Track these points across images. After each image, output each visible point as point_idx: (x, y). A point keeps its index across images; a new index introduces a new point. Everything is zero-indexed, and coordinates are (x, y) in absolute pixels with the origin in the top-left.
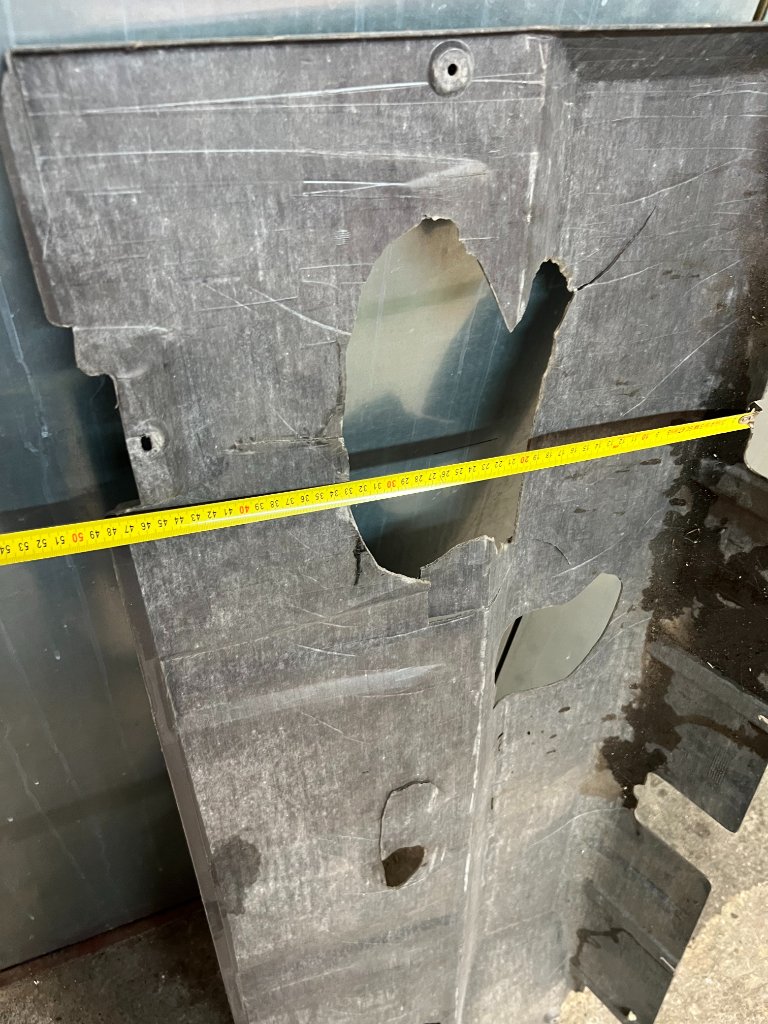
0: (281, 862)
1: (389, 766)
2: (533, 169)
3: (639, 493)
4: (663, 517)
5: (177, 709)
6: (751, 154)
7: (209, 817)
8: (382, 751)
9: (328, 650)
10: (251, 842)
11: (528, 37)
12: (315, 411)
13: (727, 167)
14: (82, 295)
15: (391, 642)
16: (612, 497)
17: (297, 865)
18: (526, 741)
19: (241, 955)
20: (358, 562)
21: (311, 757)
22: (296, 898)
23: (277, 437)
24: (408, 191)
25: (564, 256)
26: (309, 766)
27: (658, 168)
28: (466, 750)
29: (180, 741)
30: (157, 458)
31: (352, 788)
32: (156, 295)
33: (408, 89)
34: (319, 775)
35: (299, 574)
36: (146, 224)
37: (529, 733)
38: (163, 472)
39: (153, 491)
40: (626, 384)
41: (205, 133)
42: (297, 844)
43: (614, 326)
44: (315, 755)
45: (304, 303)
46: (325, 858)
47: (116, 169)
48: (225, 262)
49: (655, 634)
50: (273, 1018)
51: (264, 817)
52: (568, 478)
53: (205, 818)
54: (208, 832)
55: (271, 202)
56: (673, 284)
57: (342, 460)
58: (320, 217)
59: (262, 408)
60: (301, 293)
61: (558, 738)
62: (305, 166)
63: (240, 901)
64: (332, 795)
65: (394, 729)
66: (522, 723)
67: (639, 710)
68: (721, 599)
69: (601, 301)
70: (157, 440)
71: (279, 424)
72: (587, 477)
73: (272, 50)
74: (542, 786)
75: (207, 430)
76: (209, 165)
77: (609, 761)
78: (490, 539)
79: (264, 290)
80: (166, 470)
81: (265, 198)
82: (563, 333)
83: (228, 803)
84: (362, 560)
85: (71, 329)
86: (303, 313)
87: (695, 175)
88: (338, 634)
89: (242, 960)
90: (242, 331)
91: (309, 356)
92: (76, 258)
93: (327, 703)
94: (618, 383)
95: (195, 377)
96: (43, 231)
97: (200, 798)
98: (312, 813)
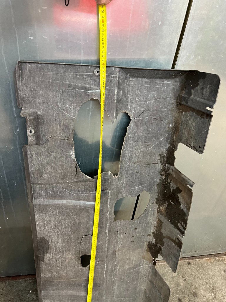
0: (54, 248)
1: (83, 228)
2: (116, 92)
3: (153, 171)
4: (159, 179)
5: (34, 198)
6: (172, 95)
7: (38, 229)
8: (81, 223)
9: (70, 192)
10: (47, 240)
11: (114, 68)
12: (68, 133)
13: (167, 98)
14: (24, 103)
15: (86, 194)
16: (145, 170)
17: (58, 251)
18: (125, 236)
19: (42, 275)
20: (76, 170)
21: (64, 220)
22: (58, 262)
23: (59, 137)
24: (88, 93)
25: (129, 111)
26: (63, 222)
27: (150, 96)
28: (104, 230)
29: (33, 206)
30: (33, 135)
31: (74, 231)
32: (38, 105)
33: (89, 74)
34: (65, 225)
35: (63, 170)
36: (37, 92)
37: (126, 233)
38: (34, 139)
39: (31, 142)
40: (146, 143)
41: (51, 78)
42: (59, 244)
43: (142, 128)
44: (64, 219)
45: (66, 110)
46: (66, 251)
47: (34, 82)
48: (51, 100)
49: (159, 211)
50: (49, 301)
51: (51, 233)
52: (133, 163)
53: (37, 229)
54: (38, 234)
55: (61, 91)
56: (157, 121)
57: (73, 144)
58: (70, 95)
59: (56, 130)
60: (66, 109)
61: (134, 237)
62: (68, 85)
63: (43, 258)
64: (68, 232)
65: (85, 217)
66: (124, 230)
67: (156, 234)
68: (171, 202)
69: (138, 122)
70: (33, 131)
71: (60, 134)
72: (138, 164)
73: (64, 65)
74: (130, 252)
75: (45, 133)
76: (50, 83)
77: (150, 249)
78: (111, 173)
79: (59, 107)
80: (34, 138)
81: (60, 90)
82: (129, 127)
83: (43, 227)
84: (77, 169)
85: (22, 109)
86: (66, 112)
87: (159, 98)
88: (73, 188)
89: (42, 277)
90: (54, 114)
91: (67, 121)
92: (24, 96)
93: (68, 205)
94: (144, 142)
95: (44, 122)
96: (19, 91)
97: (37, 223)
98: (63, 236)
